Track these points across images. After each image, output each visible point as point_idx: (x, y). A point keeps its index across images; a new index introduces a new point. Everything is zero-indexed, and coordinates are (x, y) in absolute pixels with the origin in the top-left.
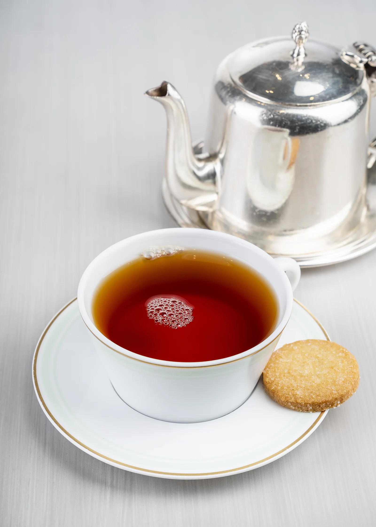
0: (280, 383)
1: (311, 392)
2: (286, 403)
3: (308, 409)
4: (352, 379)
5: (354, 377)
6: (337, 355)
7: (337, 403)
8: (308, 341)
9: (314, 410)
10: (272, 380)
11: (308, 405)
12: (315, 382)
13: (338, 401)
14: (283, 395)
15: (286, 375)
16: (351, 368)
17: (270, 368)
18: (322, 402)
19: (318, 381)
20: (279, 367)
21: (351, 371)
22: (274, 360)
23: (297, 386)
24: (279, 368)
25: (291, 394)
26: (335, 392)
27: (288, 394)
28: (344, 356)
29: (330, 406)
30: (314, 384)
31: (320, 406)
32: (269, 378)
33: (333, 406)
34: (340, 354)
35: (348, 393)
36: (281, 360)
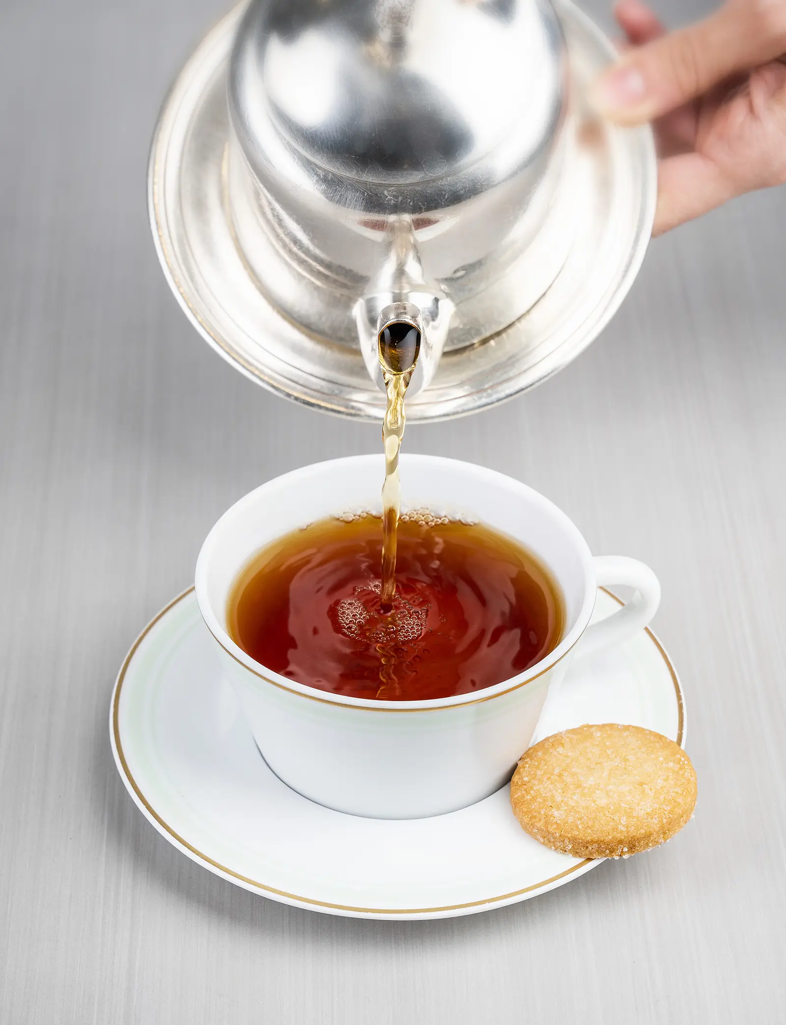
0: (535, 788)
1: (580, 819)
2: (531, 827)
3: (564, 848)
4: (666, 813)
5: (673, 812)
6: (664, 765)
7: (622, 849)
8: (627, 728)
9: (576, 853)
10: (524, 781)
11: (567, 841)
12: (597, 803)
13: (625, 846)
14: (530, 812)
15: (553, 777)
16: (677, 793)
17: (534, 760)
18: (592, 841)
19: (603, 802)
20: (549, 761)
21: (673, 799)
22: (547, 747)
23: (562, 801)
24: (548, 763)
25: (542, 812)
26: (624, 829)
27: (539, 813)
28: (677, 770)
29: (608, 851)
30: (593, 804)
31: (587, 847)
32: (521, 776)
33: (613, 854)
34: (671, 764)
35: (648, 836)
36: (560, 750)
